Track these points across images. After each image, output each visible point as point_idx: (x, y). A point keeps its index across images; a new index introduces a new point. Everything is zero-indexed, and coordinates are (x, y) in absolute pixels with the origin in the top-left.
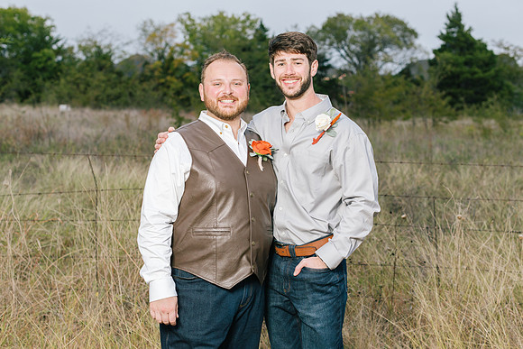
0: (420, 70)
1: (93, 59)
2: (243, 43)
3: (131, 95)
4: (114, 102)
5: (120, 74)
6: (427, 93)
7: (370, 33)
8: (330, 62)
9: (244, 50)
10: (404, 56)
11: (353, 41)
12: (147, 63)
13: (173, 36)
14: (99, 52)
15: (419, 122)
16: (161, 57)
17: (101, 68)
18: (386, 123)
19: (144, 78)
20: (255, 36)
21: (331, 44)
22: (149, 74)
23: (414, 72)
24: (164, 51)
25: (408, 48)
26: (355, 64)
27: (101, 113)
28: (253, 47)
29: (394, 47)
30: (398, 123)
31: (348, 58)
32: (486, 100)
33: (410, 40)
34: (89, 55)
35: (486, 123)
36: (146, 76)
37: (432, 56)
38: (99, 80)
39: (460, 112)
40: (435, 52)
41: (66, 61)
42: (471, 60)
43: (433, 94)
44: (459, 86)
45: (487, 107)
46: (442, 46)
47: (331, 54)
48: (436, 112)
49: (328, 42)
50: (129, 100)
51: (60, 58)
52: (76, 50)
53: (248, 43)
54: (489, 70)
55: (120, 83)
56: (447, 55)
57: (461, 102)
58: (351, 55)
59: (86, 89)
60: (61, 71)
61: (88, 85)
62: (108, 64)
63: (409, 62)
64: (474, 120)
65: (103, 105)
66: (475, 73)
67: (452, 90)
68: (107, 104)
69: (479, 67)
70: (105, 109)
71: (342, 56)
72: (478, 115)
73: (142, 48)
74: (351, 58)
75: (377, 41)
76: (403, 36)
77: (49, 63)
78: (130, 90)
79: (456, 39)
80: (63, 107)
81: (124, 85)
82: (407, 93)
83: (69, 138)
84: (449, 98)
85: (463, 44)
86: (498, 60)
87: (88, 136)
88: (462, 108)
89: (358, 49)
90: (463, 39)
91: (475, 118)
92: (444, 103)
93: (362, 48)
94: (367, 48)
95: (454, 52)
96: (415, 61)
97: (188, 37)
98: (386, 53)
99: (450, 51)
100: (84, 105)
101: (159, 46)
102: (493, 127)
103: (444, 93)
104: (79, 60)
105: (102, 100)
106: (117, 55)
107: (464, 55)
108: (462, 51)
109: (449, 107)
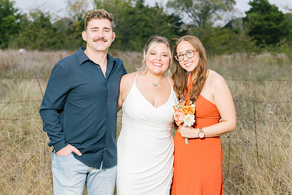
0: (237, 24)
1: (39, 21)
2: (129, 10)
3: (62, 42)
4: (52, 47)
5: (55, 30)
6: (243, 38)
7: (207, 2)
8: (182, 20)
9: (130, 13)
10: (228, 16)
11: (196, 7)
12: (71, 23)
13: (87, 6)
14: (42, 17)
15: (238, 56)
16: (80, 19)
17: (43, 26)
18: (218, 56)
19: (70, 32)
20: (136, 5)
21: (183, 9)
22: (72, 29)
23: (234, 25)
24: (81, 15)
25: (230, 11)
26: (198, 21)
27: (45, 54)
28: (135, 12)
29: (222, 10)
30: (225, 56)
31: (193, 18)
32: (279, 41)
33: (231, 6)
34: (36, 18)
35: (279, 56)
36: (71, 31)
37: (245, 15)
38: (43, 34)
39: (262, 49)
40: (246, 13)
41: (23, 22)
42: (269, 17)
43: (246, 39)
44: (261, 33)
45: (280, 46)
46: (251, 9)
47: (183, 15)
48: (248, 49)
49: (181, 8)
50: (61, 45)
51: (19, 21)
52: (28, 16)
53: (132, 9)
54: (280, 23)
55: (56, 35)
56: (254, 14)
57: (263, 43)
58: (195, 15)
59: (35, 39)
60: (19, 28)
61: (36, 37)
62: (48, 24)
63: (231, 19)
64: (272, 54)
65: (45, 49)
66: (271, 25)
67: (258, 36)
68: (48, 48)
69: (274, 22)
70: (47, 51)
71: (190, 16)
72: (274, 51)
73: (68, 13)
74: (195, 18)
75: (211, 7)
76: (227, 4)
77: (12, 24)
78: (62, 39)
79: (259, 5)
80: (21, 50)
81: (58, 36)
82: (230, 38)
83: (25, 69)
84: (255, 41)
85: (263, 8)
86: (285, 17)
87: (37, 67)
88: (264, 47)
89: (200, 12)
90: (263, 4)
91: (272, 53)
92: (253, 43)
93: (201, 11)
94: (205, 11)
95: (258, 12)
96: (234, 18)
97: (96, 7)
98: (216, 14)
99: (256, 12)
100: (34, 49)
101: (78, 12)
102: (283, 58)
103: (253, 38)
104: (31, 22)
105: (45, 45)
106: (53, 18)
107: (264, 14)
108: (263, 12)
109: (256, 46)
